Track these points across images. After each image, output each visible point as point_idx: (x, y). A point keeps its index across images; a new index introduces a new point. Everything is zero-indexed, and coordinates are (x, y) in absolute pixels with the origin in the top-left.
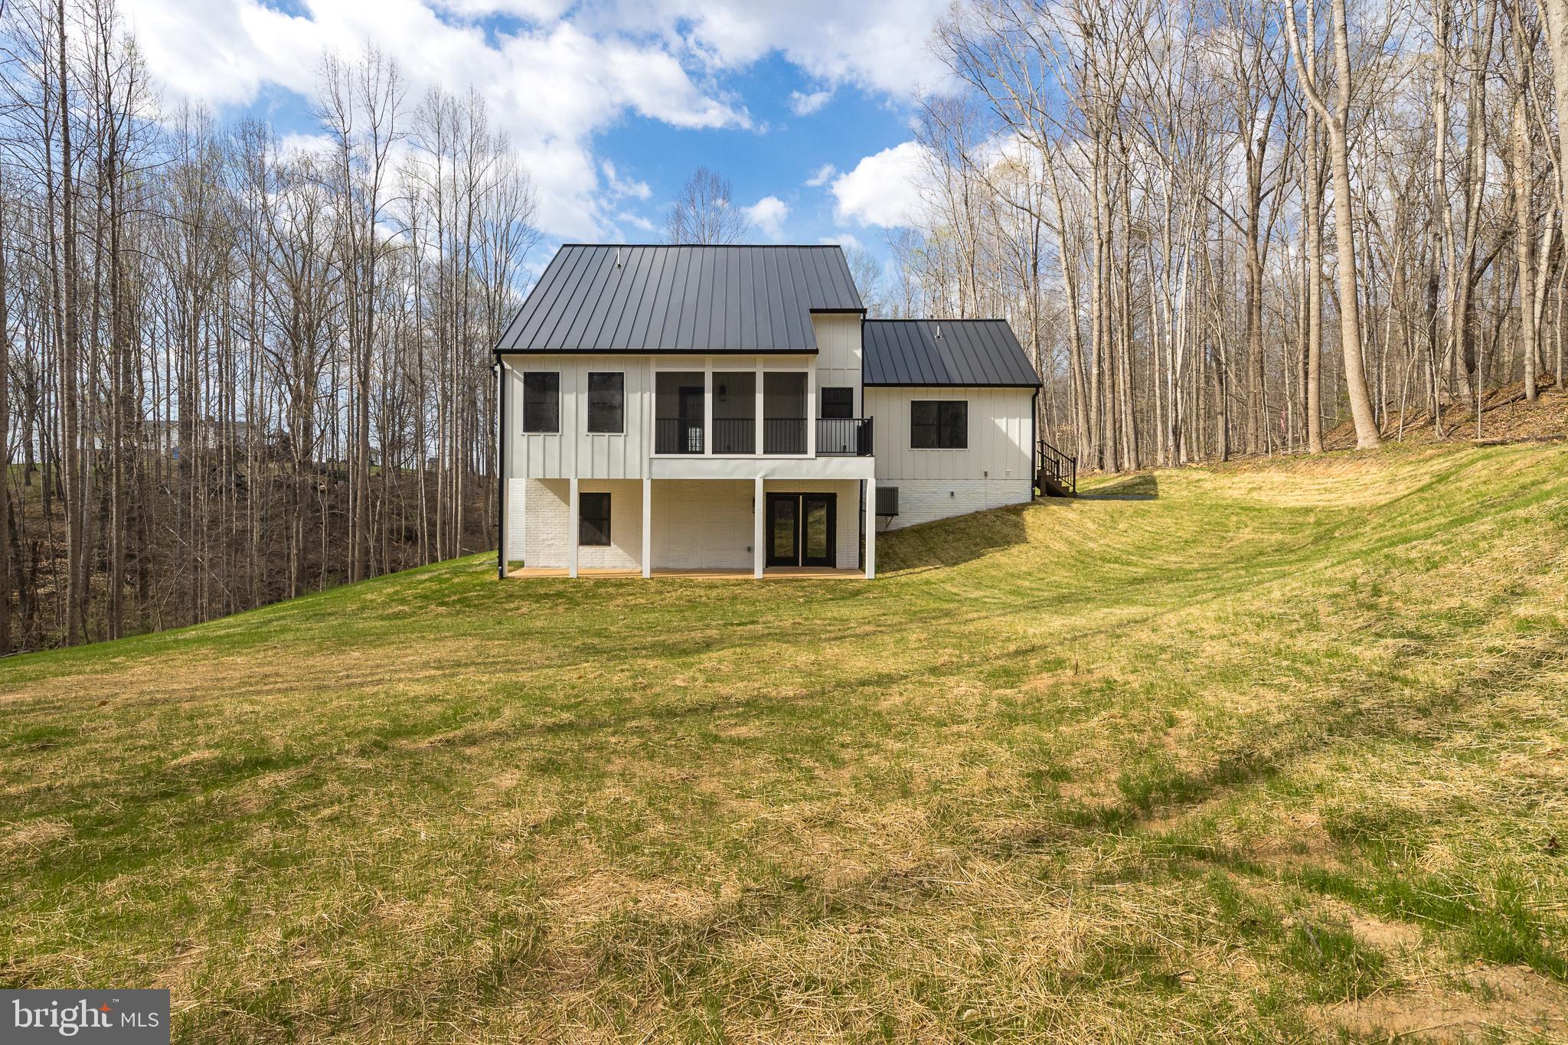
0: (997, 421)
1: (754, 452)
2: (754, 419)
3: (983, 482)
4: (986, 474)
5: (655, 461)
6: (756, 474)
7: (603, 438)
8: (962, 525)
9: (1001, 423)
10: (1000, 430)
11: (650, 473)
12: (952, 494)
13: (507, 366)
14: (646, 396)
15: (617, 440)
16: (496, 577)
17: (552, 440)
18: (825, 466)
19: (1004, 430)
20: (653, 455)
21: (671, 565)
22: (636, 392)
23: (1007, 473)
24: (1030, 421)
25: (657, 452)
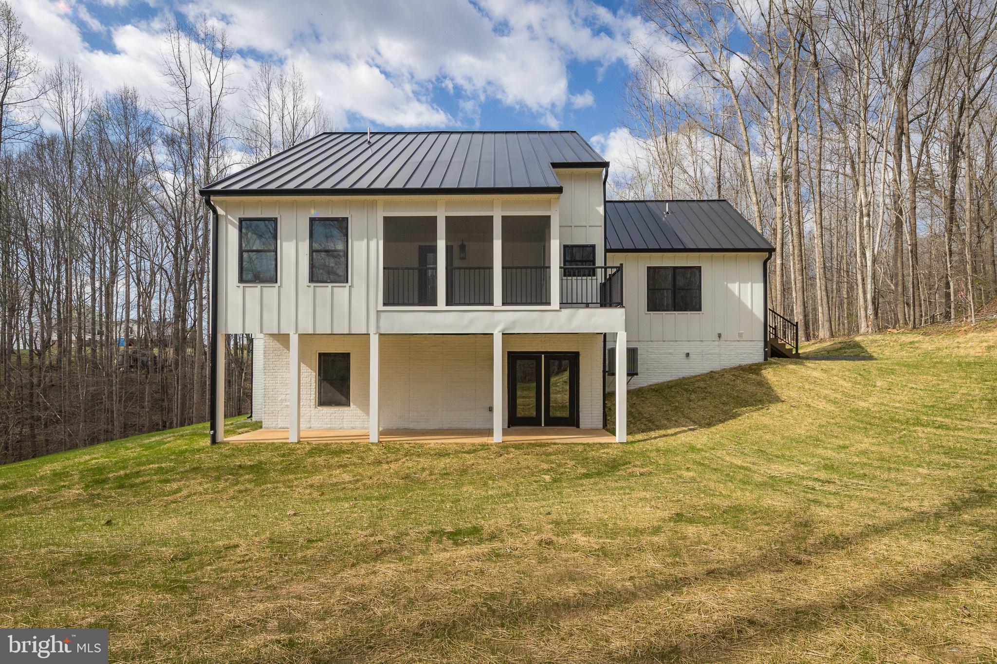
0: (730, 285)
1: (491, 304)
2: (491, 268)
3: (717, 343)
4: (720, 336)
5: (383, 314)
6: (495, 327)
7: (325, 290)
8: (702, 384)
9: (734, 287)
10: (733, 294)
11: (378, 327)
12: (688, 355)
13: (220, 211)
14: (373, 244)
15: (341, 292)
16: (208, 441)
17: (270, 292)
18: (571, 318)
19: (737, 293)
20: (381, 307)
21: (411, 426)
22: (362, 240)
23: (740, 335)
24: (762, 285)
25: (385, 304)
